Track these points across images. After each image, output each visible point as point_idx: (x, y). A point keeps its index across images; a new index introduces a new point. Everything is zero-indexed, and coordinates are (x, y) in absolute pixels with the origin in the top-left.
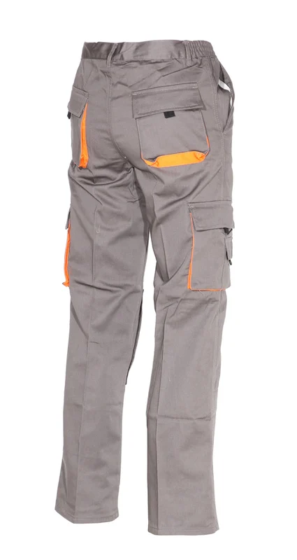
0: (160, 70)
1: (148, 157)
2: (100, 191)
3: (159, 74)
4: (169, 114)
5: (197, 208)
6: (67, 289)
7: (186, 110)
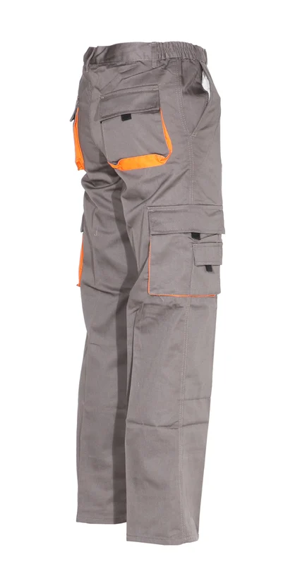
0: (122, 73)
1: (111, 161)
2: (96, 194)
3: (121, 77)
4: (126, 117)
5: (156, 211)
6: (79, 288)
7: (145, 113)
